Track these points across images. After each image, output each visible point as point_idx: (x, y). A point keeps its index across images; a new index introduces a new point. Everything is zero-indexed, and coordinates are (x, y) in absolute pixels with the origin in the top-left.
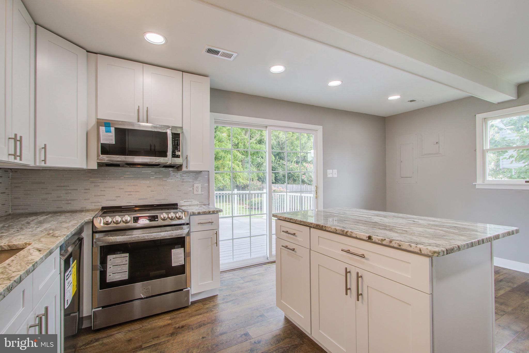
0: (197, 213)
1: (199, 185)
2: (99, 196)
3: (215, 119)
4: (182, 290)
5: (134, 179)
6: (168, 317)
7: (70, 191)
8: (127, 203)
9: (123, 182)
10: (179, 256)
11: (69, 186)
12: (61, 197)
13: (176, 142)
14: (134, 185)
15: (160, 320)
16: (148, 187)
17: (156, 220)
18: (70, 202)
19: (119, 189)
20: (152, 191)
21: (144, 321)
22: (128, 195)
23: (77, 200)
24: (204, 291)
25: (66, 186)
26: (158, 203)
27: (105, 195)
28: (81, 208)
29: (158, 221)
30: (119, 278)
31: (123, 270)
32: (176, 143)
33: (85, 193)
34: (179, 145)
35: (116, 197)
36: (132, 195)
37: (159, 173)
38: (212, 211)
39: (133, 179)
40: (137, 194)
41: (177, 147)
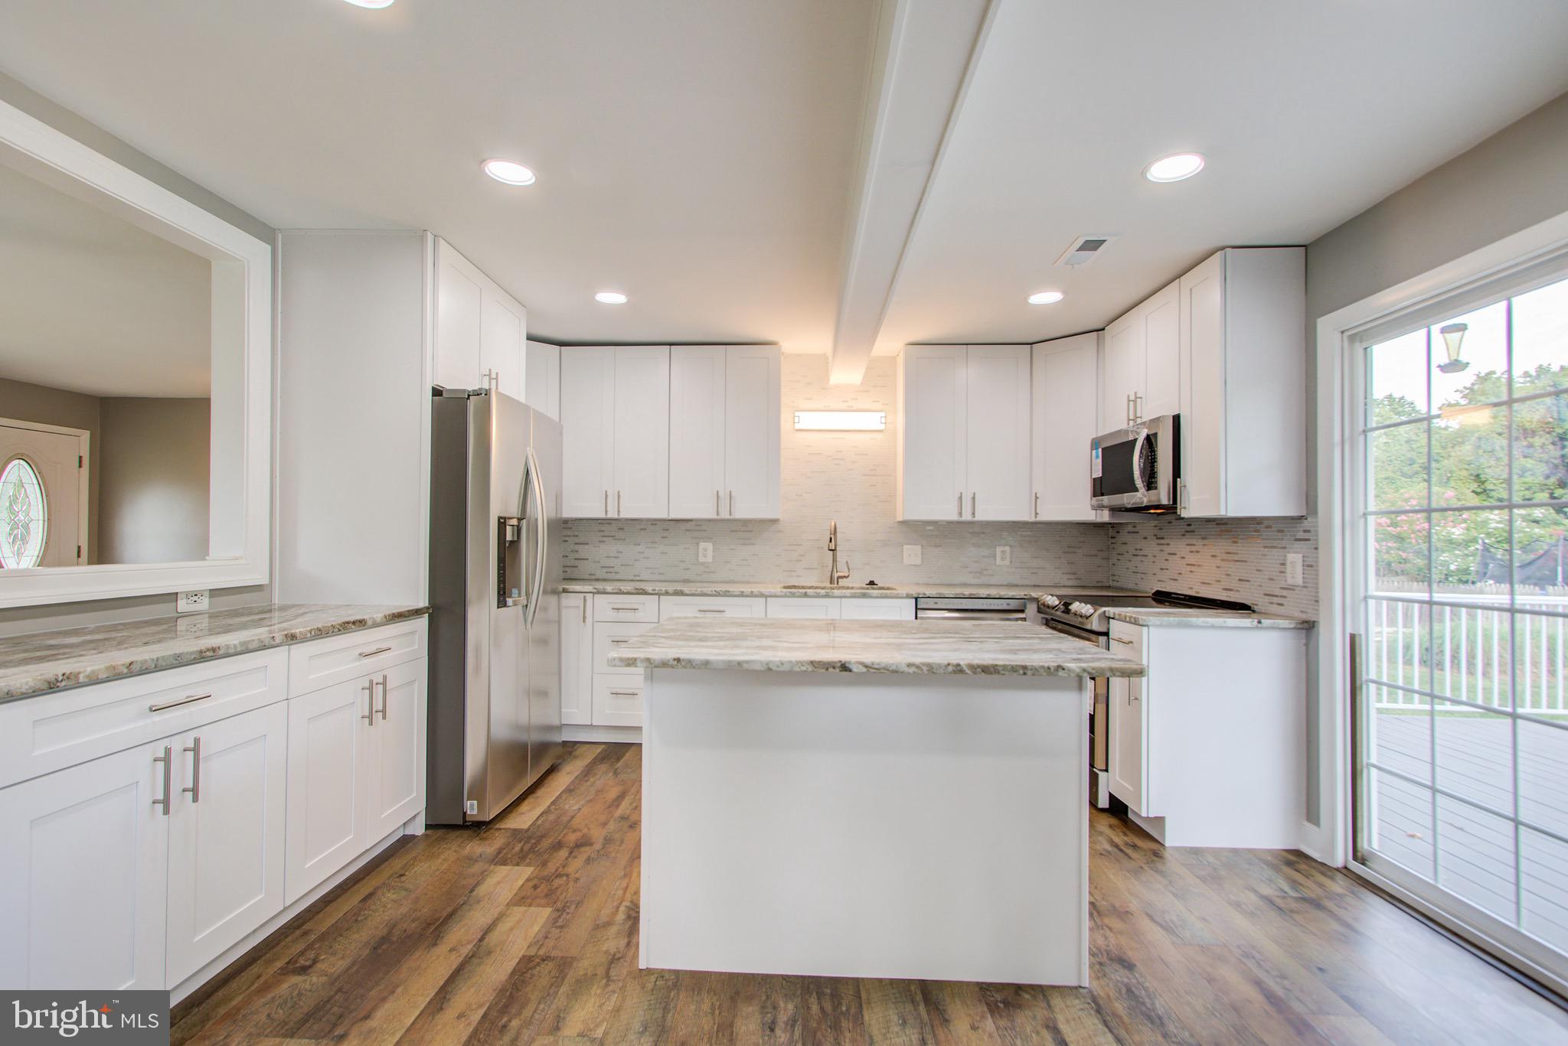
3: (1344, 329)
7: (1143, 558)
9: (1184, 545)
11: (1142, 550)
14: (1195, 552)
16: (1212, 556)
19: (1181, 558)
20: (1217, 567)
22: (1190, 572)
32: (1153, 457)
34: (1156, 460)
36: (1193, 572)
41: (1154, 464)
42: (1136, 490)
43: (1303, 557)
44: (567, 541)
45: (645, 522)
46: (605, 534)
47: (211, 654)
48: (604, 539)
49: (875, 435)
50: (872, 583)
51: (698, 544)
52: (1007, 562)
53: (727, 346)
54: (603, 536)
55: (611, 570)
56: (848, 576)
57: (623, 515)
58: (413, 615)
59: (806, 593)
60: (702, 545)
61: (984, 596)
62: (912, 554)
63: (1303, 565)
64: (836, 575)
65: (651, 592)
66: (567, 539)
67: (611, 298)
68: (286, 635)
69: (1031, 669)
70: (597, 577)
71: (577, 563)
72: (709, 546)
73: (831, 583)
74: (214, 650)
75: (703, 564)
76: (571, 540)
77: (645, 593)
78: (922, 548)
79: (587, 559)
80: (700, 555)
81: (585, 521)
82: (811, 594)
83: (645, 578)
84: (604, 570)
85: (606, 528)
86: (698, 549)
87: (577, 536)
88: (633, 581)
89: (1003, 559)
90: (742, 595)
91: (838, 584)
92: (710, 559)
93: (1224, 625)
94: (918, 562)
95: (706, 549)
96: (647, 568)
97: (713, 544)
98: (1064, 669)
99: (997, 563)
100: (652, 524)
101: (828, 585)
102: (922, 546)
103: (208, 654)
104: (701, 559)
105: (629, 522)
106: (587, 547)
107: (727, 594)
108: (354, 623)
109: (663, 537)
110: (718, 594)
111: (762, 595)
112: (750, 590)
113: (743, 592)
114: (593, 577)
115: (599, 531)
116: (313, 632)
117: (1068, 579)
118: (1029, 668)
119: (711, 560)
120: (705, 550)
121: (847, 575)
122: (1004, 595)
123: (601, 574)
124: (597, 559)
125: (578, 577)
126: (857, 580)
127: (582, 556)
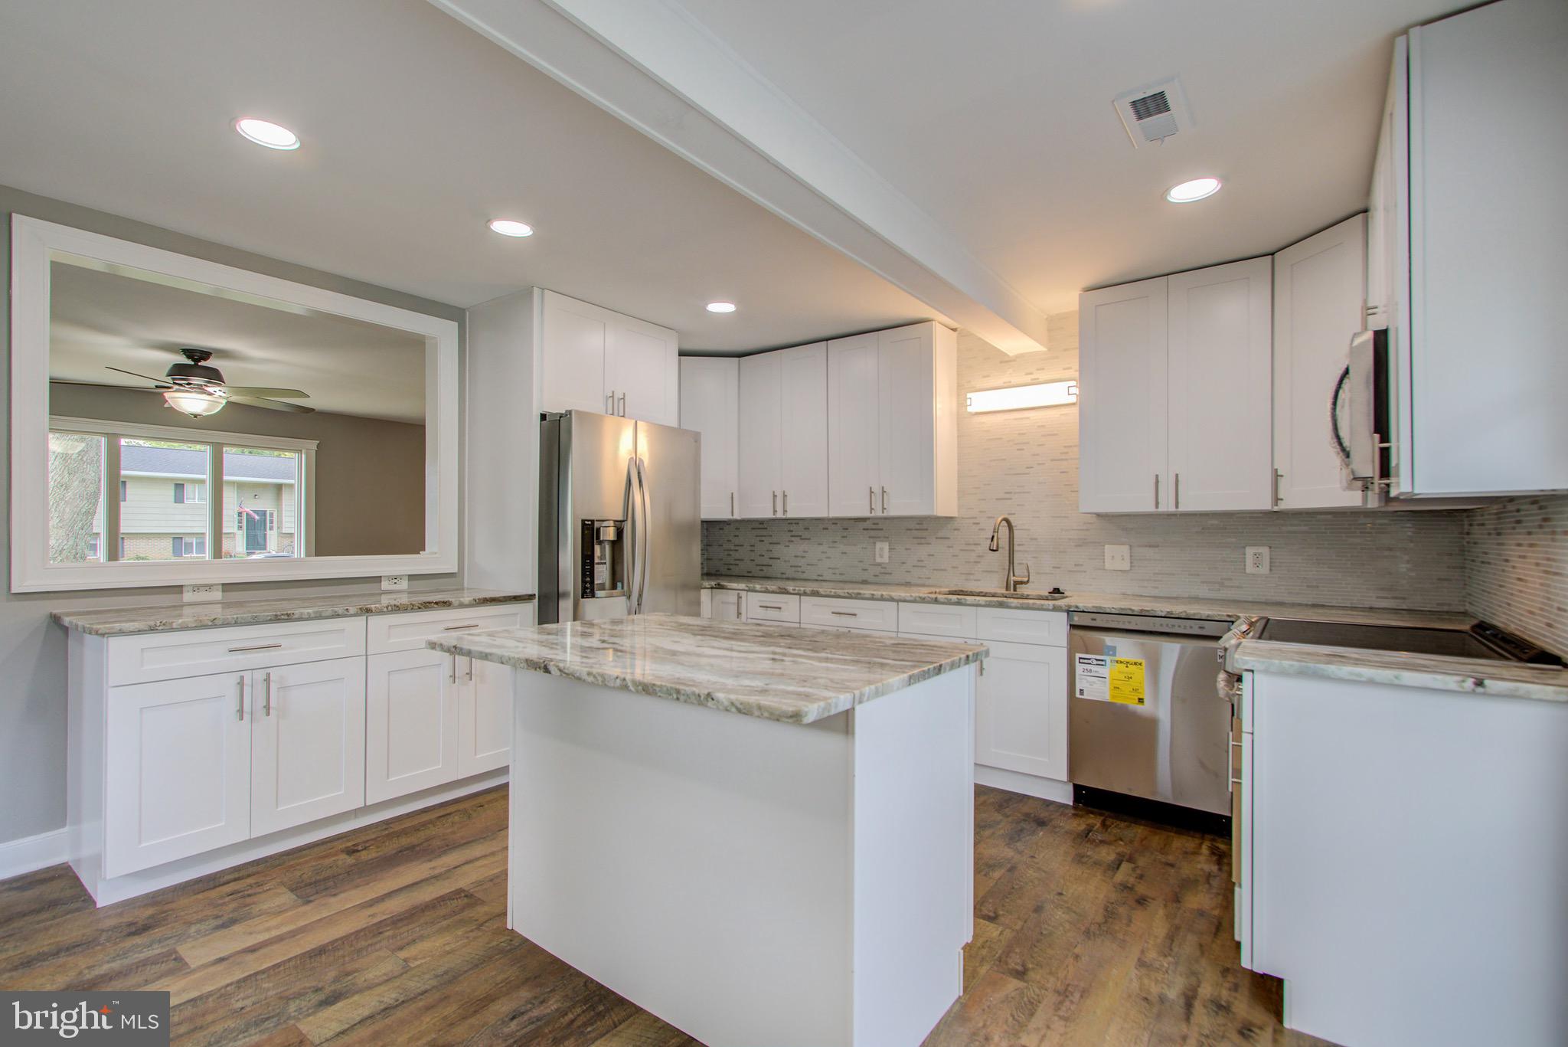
44: (763, 541)
45: (827, 522)
46: (793, 533)
47: (286, 617)
48: (793, 539)
49: (1064, 411)
50: (1057, 591)
51: (875, 543)
52: (1264, 570)
53: (880, 332)
54: (792, 536)
55: (799, 569)
56: (1028, 581)
57: (789, 515)
58: (510, 600)
59: (936, 598)
60: (879, 545)
61: (1163, 614)
62: (1117, 556)
64: (1013, 579)
65: (792, 591)
66: (763, 538)
67: (722, 308)
68: (360, 609)
69: (684, 695)
70: (787, 576)
71: (771, 562)
72: (886, 546)
73: (1007, 590)
74: (288, 615)
75: (879, 564)
76: (767, 540)
77: (787, 592)
78: (1130, 549)
79: (779, 559)
80: (877, 556)
81: (777, 522)
82: (942, 600)
83: (828, 579)
84: (793, 569)
85: (793, 527)
86: (875, 548)
87: (771, 536)
88: (817, 580)
89: (1256, 565)
90: (872, 598)
91: (1015, 590)
92: (886, 559)
93: (1396, 682)
94: (1125, 566)
95: (883, 551)
96: (830, 568)
97: (889, 543)
98: (713, 699)
99: (1248, 571)
100: (833, 524)
101: (1004, 591)
102: (1130, 545)
103: (283, 617)
104: (878, 560)
105: (814, 521)
106: (779, 546)
107: (858, 597)
108: (436, 603)
109: (843, 537)
110: (850, 597)
111: (892, 599)
112: (880, 593)
113: (873, 595)
114: (784, 576)
115: (789, 531)
116: (390, 608)
118: (683, 692)
119: (887, 561)
120: (881, 549)
121: (1026, 579)
122: (1194, 614)
123: (790, 573)
124: (787, 559)
125: (774, 575)
126: (1039, 586)
127: (776, 555)
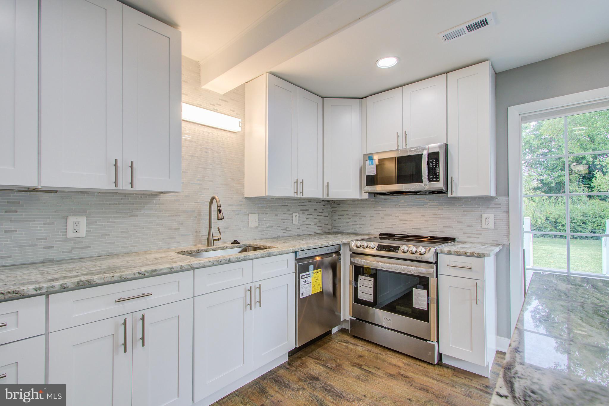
0: (446, 252)
1: (492, 216)
2: (380, 222)
3: (520, 113)
4: (426, 340)
5: (409, 207)
6: (405, 360)
7: (361, 217)
8: (402, 231)
9: (398, 211)
10: (421, 298)
11: (360, 213)
12: (356, 222)
13: (434, 163)
14: (408, 214)
15: (397, 359)
16: (421, 216)
17: (396, 251)
18: (361, 226)
19: (395, 217)
20: (426, 221)
21: (386, 351)
22: (403, 223)
23: (366, 225)
24: (465, 361)
25: (359, 213)
26: (433, 234)
27: (384, 223)
28: (368, 232)
29: (397, 252)
30: (366, 298)
31: (369, 292)
32: (434, 165)
33: (370, 219)
34: (438, 166)
35: (393, 224)
36: (406, 223)
37: (434, 200)
38: (470, 253)
39: (407, 207)
40: (411, 224)
41: (436, 168)
42: (421, 181)
43: (495, 215)
50: (236, 242)
51: (66, 217)
60: (72, 220)
62: (253, 219)
63: (495, 219)
64: (212, 239)
72: (83, 221)
73: (208, 245)
75: (74, 239)
78: (259, 216)
80: (69, 230)
86: (66, 223)
89: (296, 221)
91: (214, 245)
94: (257, 225)
95: (78, 223)
97: (89, 218)
99: (293, 223)
102: (259, 214)
117: (319, 230)
120: (76, 224)
121: (220, 237)
